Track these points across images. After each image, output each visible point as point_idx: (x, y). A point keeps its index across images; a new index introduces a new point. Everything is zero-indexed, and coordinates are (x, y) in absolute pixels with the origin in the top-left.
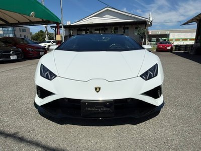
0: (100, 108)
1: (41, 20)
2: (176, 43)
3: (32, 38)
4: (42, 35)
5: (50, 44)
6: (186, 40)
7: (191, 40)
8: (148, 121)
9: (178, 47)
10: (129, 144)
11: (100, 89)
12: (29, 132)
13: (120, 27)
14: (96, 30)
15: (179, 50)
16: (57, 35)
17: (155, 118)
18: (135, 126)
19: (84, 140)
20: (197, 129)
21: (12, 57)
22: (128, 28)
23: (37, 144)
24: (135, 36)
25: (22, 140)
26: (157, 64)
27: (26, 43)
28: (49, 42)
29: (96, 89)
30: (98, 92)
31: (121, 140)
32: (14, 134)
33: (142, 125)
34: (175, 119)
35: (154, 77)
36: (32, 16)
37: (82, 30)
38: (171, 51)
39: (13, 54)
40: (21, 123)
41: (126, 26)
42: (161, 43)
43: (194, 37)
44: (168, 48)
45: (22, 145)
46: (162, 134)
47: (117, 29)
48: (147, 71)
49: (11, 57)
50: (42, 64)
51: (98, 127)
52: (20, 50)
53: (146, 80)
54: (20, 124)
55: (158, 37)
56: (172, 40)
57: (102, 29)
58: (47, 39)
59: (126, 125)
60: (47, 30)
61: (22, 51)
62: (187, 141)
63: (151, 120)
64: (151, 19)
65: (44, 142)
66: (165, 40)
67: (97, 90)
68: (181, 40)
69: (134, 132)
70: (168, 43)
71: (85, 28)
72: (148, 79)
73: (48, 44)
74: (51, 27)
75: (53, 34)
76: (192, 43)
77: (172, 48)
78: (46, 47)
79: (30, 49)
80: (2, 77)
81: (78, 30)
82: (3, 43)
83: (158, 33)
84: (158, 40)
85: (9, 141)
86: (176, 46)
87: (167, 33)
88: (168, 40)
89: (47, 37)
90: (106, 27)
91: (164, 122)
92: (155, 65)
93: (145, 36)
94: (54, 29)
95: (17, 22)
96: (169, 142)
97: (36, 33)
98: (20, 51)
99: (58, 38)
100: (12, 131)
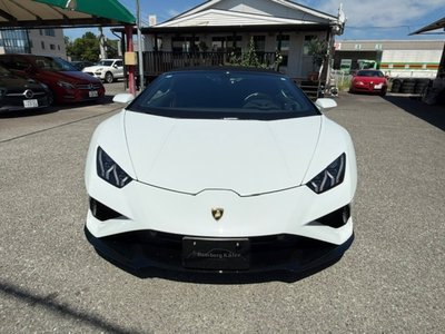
0: (222, 253)
1: (90, 16)
2: (395, 74)
3: (68, 50)
4: (91, 45)
5: (111, 68)
6: (417, 66)
7: (430, 66)
8: (318, 274)
9: (400, 84)
10: (277, 327)
11: (222, 212)
12: (78, 294)
13: (270, 35)
14: (214, 39)
15: (400, 92)
16: (126, 53)
17: (333, 268)
18: (291, 285)
19: (188, 316)
20: (415, 295)
21: (28, 104)
22: (287, 38)
23: (96, 322)
24: (304, 57)
25: (64, 311)
26: (344, 154)
27: (57, 69)
28: (109, 64)
29: (214, 213)
30: (217, 219)
31: (261, 317)
32: (48, 298)
33: (305, 283)
34: (374, 272)
35: (336, 185)
36: (69, 9)
37: (183, 40)
38: (382, 93)
39: (29, 97)
40: (61, 271)
41: (284, 34)
42: (362, 74)
43: (438, 60)
44: (376, 87)
45: (67, 323)
46: (345, 305)
47: (263, 38)
48: (323, 172)
49: (25, 102)
50: (99, 148)
51: (216, 286)
52: (45, 86)
53: (319, 193)
54: (57, 276)
55: (355, 56)
56: (386, 66)
57: (229, 39)
58: (102, 56)
59: (273, 283)
60: (102, 35)
61: (49, 88)
62: (391, 322)
63: (324, 273)
64: (342, 20)
65: (108, 318)
66: (372, 66)
67: (218, 215)
68: (407, 67)
69: (287, 298)
70: (377, 73)
71: (190, 36)
72: (324, 191)
73: (106, 68)
74: (114, 31)
75: (116, 42)
76: (433, 74)
77: (384, 88)
78: (102, 76)
79: (67, 84)
80: (9, 155)
81: (174, 40)
82: (5, 70)
83: (357, 47)
84: (355, 66)
85: (40, 313)
86: (396, 81)
87: (377, 47)
88: (378, 68)
89: (103, 52)
90: (238, 34)
91: (350, 280)
92: (339, 158)
93: (326, 59)
94: (120, 34)
95: (35, 18)
96: (357, 323)
97: (78, 39)
98: (43, 90)
99: (130, 59)
100: (44, 291)
